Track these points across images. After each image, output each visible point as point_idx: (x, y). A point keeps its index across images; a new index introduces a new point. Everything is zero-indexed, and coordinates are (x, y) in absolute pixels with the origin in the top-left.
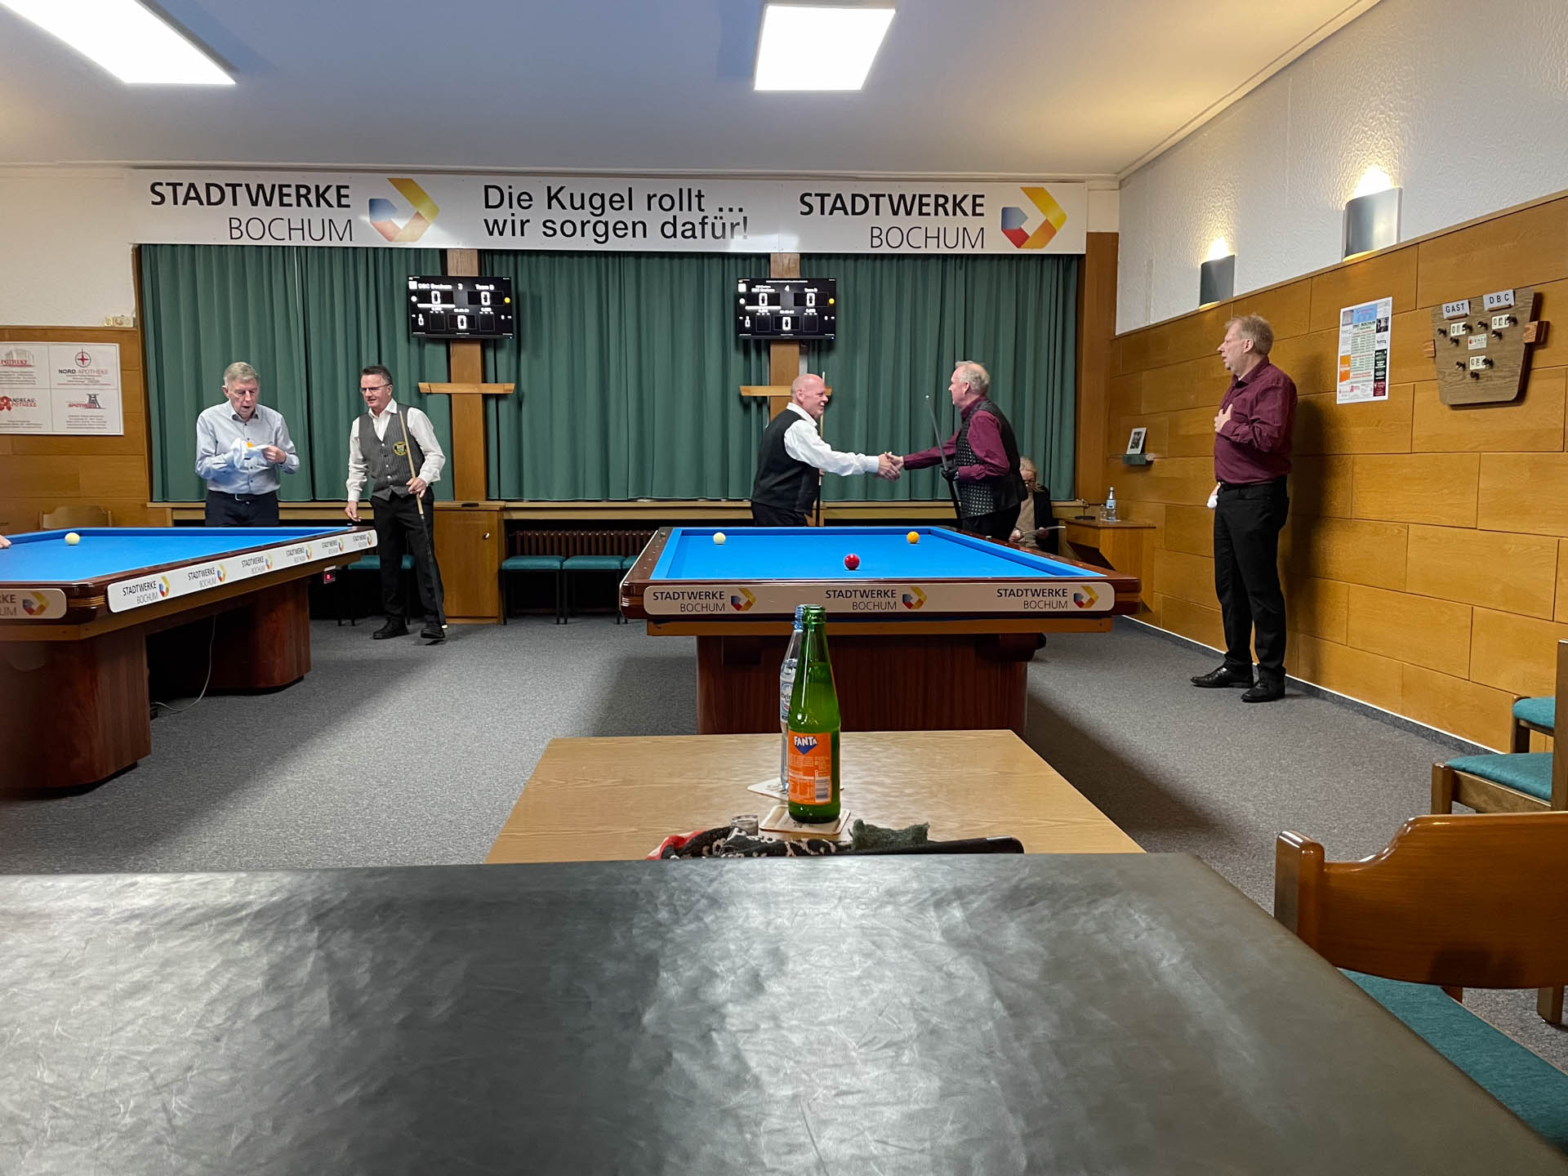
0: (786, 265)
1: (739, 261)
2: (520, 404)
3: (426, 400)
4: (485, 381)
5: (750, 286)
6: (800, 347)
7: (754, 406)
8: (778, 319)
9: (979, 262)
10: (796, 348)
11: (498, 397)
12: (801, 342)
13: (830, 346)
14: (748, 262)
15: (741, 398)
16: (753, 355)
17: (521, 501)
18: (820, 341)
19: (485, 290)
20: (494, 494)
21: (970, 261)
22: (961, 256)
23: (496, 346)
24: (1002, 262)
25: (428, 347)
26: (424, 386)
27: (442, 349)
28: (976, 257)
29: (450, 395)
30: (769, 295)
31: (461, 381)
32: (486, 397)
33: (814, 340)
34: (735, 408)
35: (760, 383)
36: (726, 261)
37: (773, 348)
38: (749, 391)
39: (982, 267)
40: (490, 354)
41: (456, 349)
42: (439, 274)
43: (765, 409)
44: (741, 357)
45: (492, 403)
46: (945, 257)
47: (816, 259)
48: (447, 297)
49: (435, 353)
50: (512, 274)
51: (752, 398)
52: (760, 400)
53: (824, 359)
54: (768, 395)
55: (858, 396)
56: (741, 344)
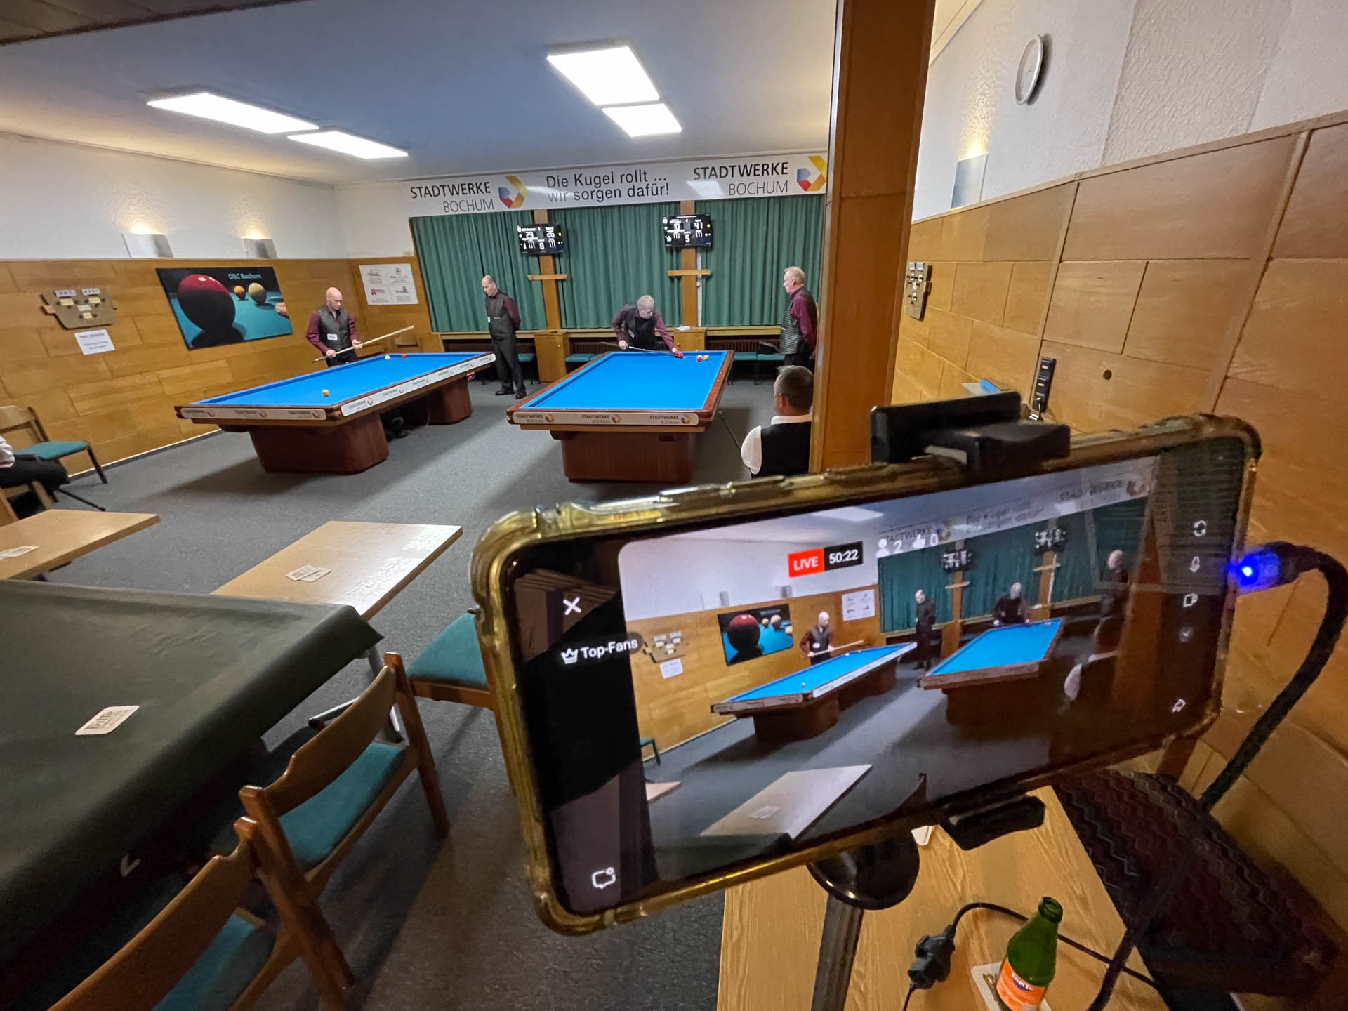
0: (687, 207)
1: (664, 206)
2: (572, 283)
3: (531, 283)
4: (556, 273)
5: (670, 220)
7: (676, 280)
8: (684, 237)
10: (694, 252)
11: (562, 281)
12: (696, 248)
13: (712, 249)
14: (671, 206)
15: (670, 277)
16: (674, 254)
17: (576, 328)
18: (706, 247)
19: (550, 230)
20: (564, 326)
23: (559, 256)
24: (796, 199)
25: (530, 258)
26: (530, 277)
27: (536, 259)
28: (783, 197)
29: (541, 281)
30: (679, 224)
31: (545, 274)
32: (557, 281)
33: (701, 246)
34: (667, 282)
35: (677, 269)
37: (683, 251)
38: (673, 273)
40: (557, 260)
41: (542, 260)
42: (531, 223)
43: (681, 282)
44: (669, 255)
45: (560, 283)
46: (768, 198)
47: (702, 204)
48: (534, 234)
49: (533, 261)
50: (563, 220)
51: (674, 276)
52: (679, 277)
53: (709, 255)
54: (681, 275)
55: (726, 273)
56: (669, 249)
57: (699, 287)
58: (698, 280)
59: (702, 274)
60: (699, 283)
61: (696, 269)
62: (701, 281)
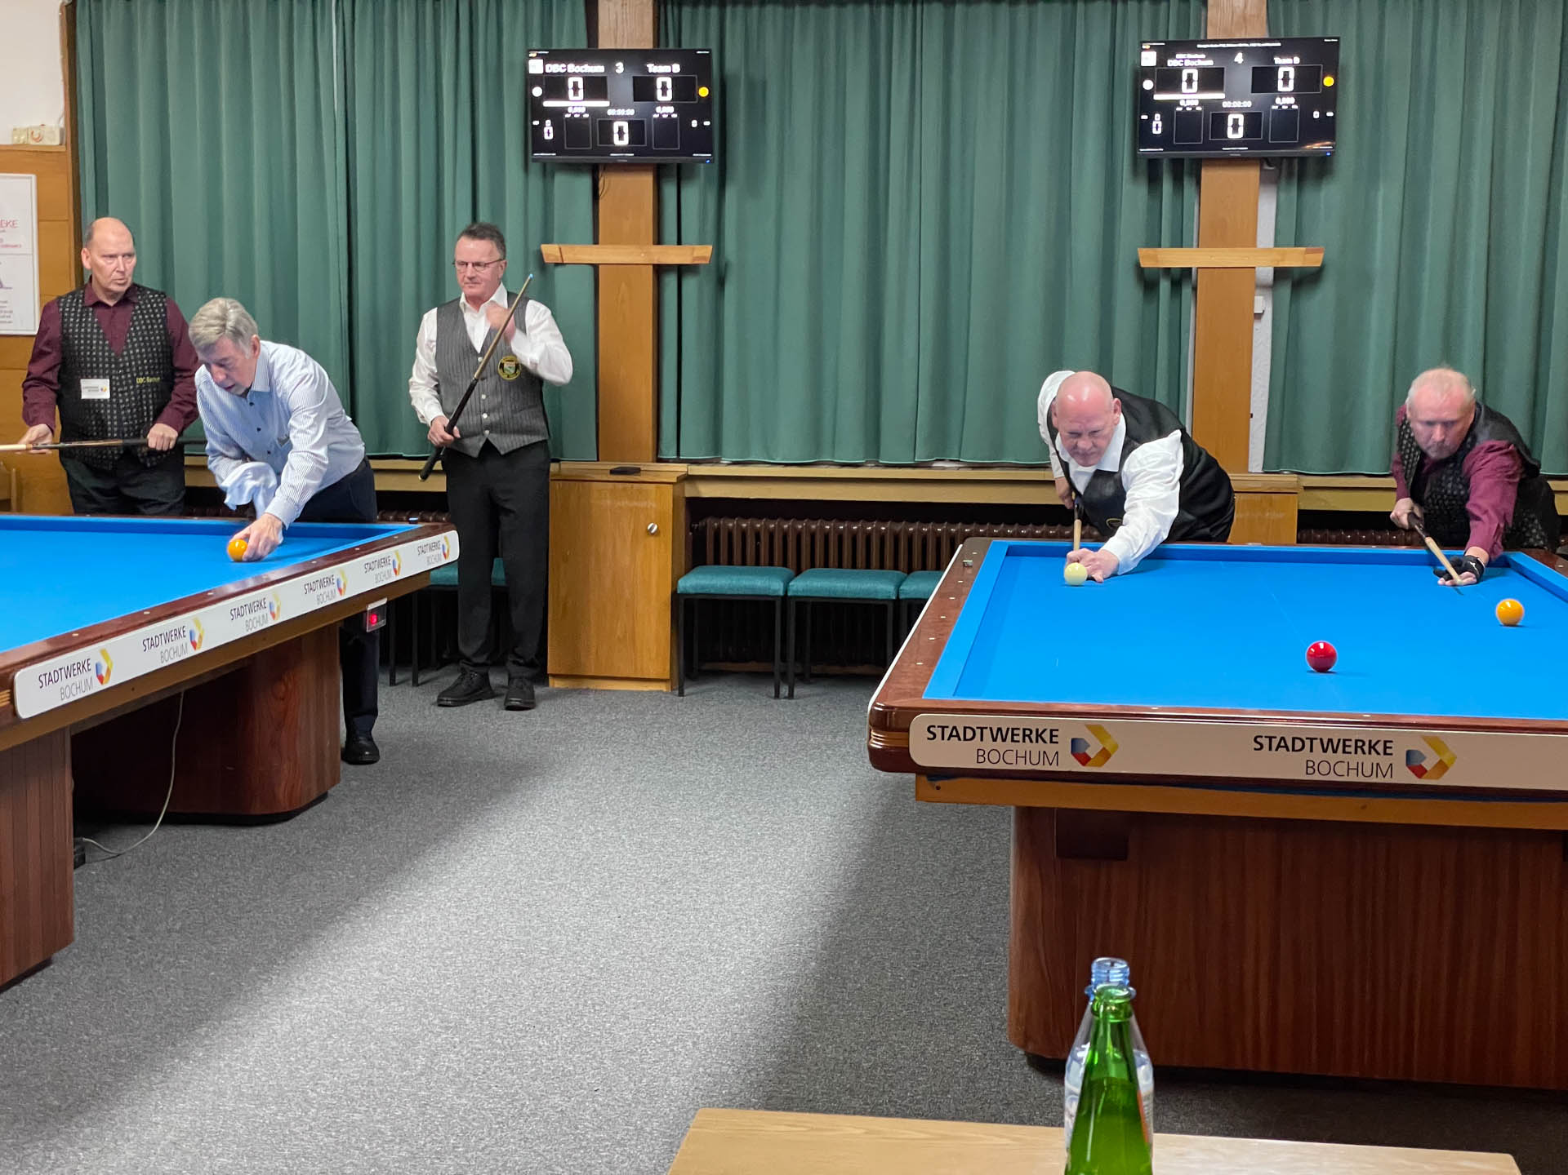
1: (1145, 6)
2: (721, 282)
3: (553, 275)
4: (659, 240)
5: (1165, 52)
6: (1261, 170)
7: (1165, 286)
8: (1219, 118)
10: (1253, 174)
11: (681, 270)
13: (1323, 167)
14: (1163, 7)
15: (1140, 272)
16: (1167, 186)
18: (1303, 160)
19: (664, 73)
23: (681, 176)
25: (561, 180)
26: (550, 251)
27: (585, 182)
29: (595, 267)
30: (1203, 71)
31: (617, 240)
32: (659, 270)
33: (1290, 159)
34: (1127, 291)
35: (1178, 242)
36: (1119, 7)
37: (1208, 175)
40: (670, 191)
41: (611, 183)
42: (582, 44)
44: (1142, 190)
45: (671, 281)
48: (595, 87)
49: (573, 189)
50: (714, 46)
51: (1161, 272)
52: (1177, 275)
53: (1309, 194)
54: (1194, 266)
55: (1378, 264)
56: (1143, 166)
57: (1259, 316)
58: (1258, 291)
59: (1281, 265)
60: (1262, 303)
61: (1254, 245)
62: (1269, 294)
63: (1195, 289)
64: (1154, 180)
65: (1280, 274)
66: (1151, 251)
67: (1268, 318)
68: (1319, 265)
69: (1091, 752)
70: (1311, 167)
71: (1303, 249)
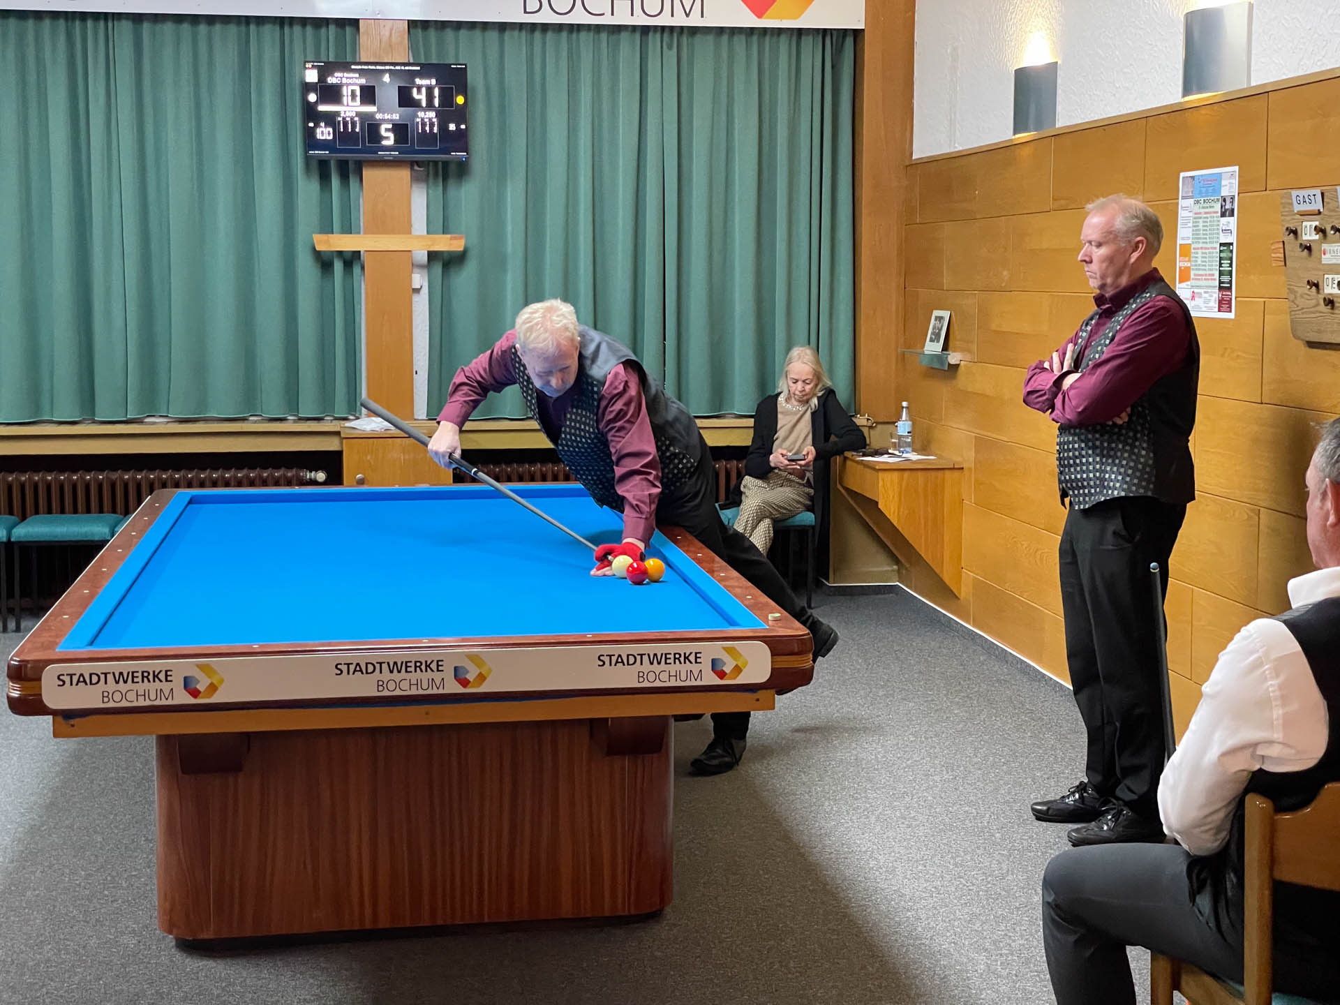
0: (385, 38)
1: (309, 29)
6: (413, 172)
7: (338, 266)
9: (698, 38)
10: (404, 174)
12: (412, 164)
14: (323, 30)
16: (335, 182)
18: (446, 164)
21: (684, 39)
22: (672, 28)
24: (736, 38)
28: (693, 31)
34: (306, 270)
35: (348, 229)
36: (287, 29)
37: (368, 173)
38: (327, 242)
39: (705, 46)
43: (356, 270)
44: (315, 186)
46: (645, 30)
47: (436, 29)
51: (335, 254)
52: (348, 257)
53: (452, 191)
54: (362, 250)
55: (510, 249)
56: (314, 165)
57: (417, 291)
58: (416, 270)
59: (432, 249)
60: (419, 279)
61: (410, 233)
62: (426, 271)
63: (363, 268)
64: (324, 178)
65: (432, 256)
66: (324, 237)
67: (425, 291)
68: (462, 249)
69: (201, 687)
70: (452, 168)
71: (449, 236)
